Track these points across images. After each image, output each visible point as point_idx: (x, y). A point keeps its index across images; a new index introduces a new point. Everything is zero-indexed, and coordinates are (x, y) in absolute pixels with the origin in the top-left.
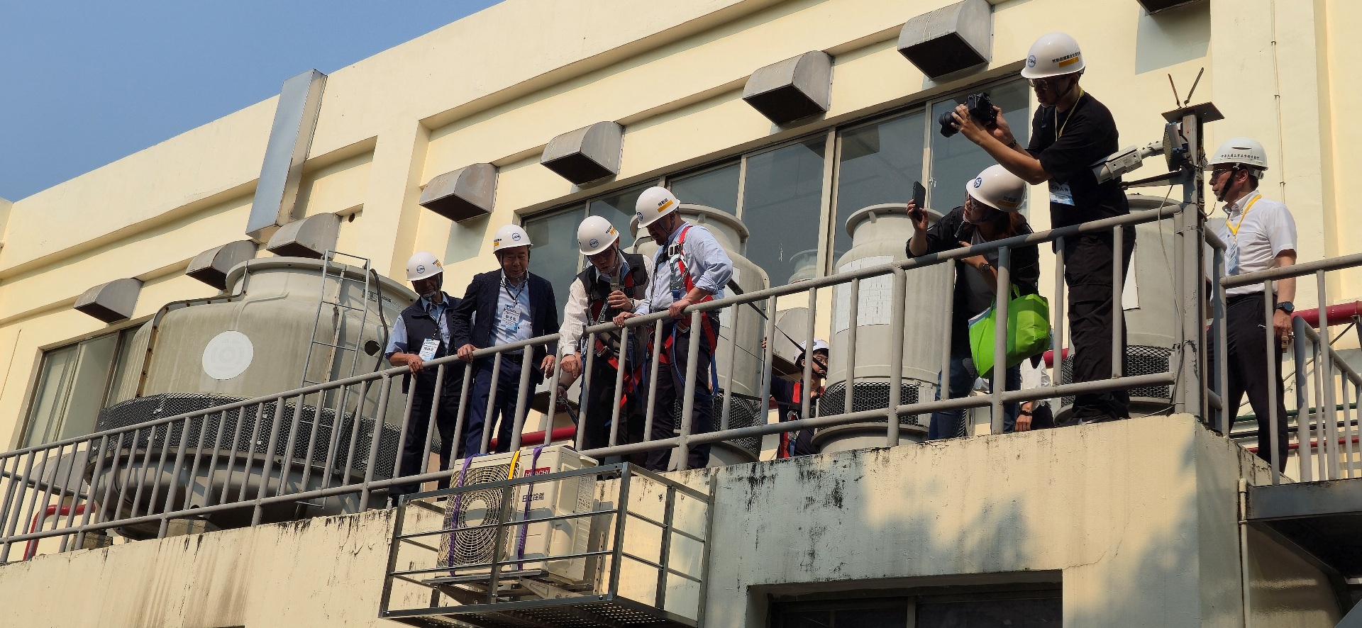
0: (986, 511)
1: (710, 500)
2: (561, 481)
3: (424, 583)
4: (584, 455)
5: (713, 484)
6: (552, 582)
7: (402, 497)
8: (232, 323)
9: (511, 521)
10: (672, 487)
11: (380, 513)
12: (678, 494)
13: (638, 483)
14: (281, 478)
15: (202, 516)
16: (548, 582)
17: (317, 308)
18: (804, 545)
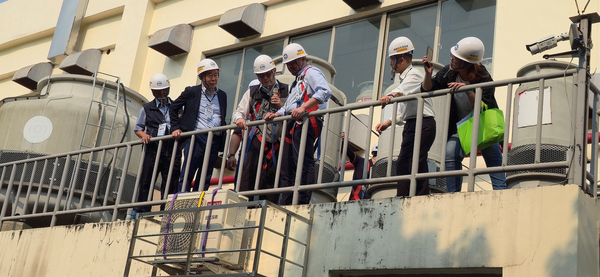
0: (465, 235)
1: (310, 223)
2: (227, 209)
3: (148, 263)
4: (240, 195)
5: (312, 213)
6: (221, 264)
7: (138, 214)
9: (199, 230)
10: (290, 215)
11: (124, 223)
12: (293, 218)
13: (270, 211)
14: (68, 200)
15: (21, 220)
16: (218, 264)
17: (89, 104)
18: (361, 249)
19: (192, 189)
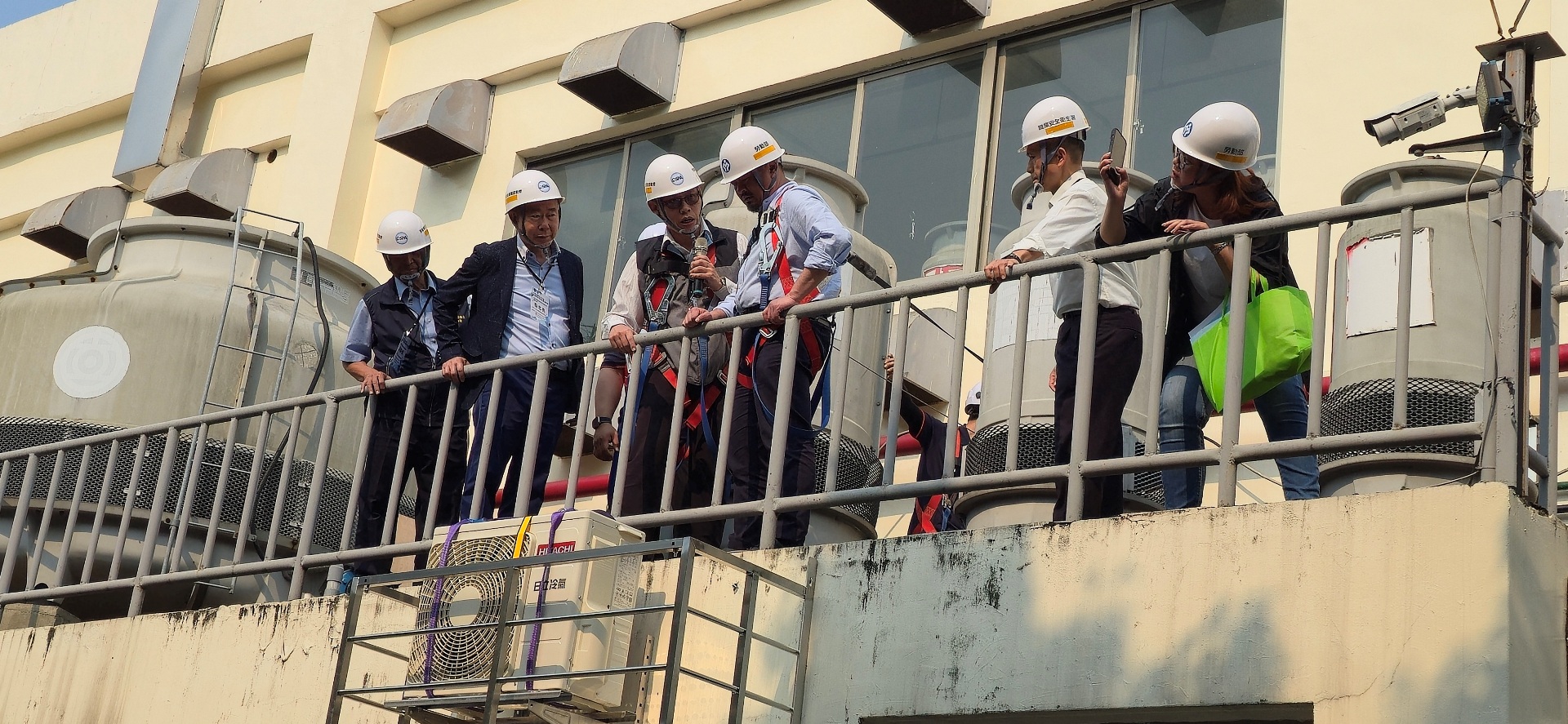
0: (1215, 619)
1: (807, 593)
2: (591, 563)
3: (387, 707)
4: (624, 524)
5: (813, 570)
6: (576, 708)
7: (356, 578)
9: (518, 619)
10: (754, 574)
11: (320, 603)
12: (762, 584)
13: (703, 566)
14: (173, 545)
15: (52, 600)
16: (571, 708)
17: (225, 294)
18: (942, 660)
19: (496, 511)
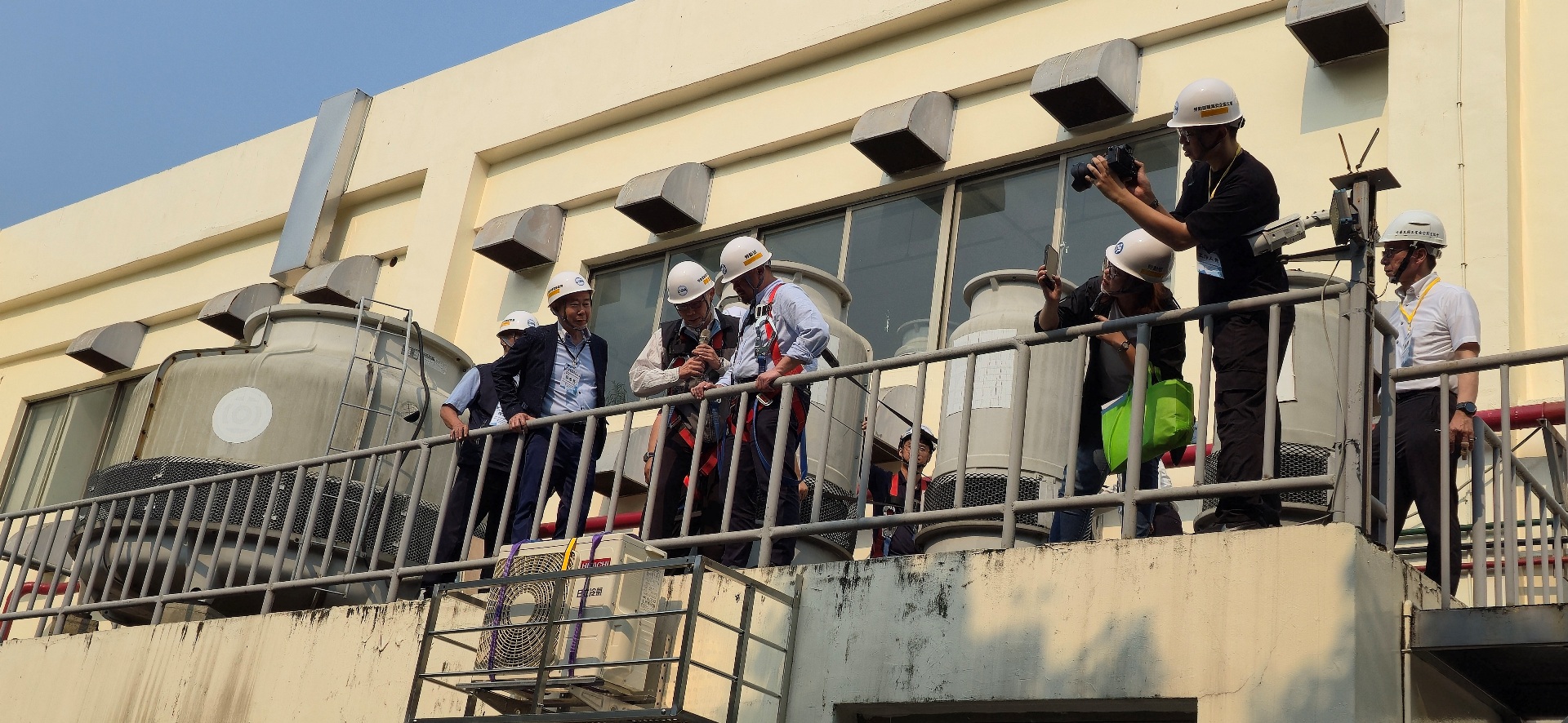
0: (1111, 628)
1: (795, 603)
2: (623, 575)
3: (458, 688)
4: (651, 546)
5: (798, 583)
6: (607, 692)
7: (437, 587)
8: (249, 378)
9: (563, 620)
10: (752, 586)
11: (411, 605)
12: (758, 595)
13: (711, 581)
14: (298, 560)
15: (204, 601)
16: (604, 692)
17: (348, 365)
18: (901, 659)
